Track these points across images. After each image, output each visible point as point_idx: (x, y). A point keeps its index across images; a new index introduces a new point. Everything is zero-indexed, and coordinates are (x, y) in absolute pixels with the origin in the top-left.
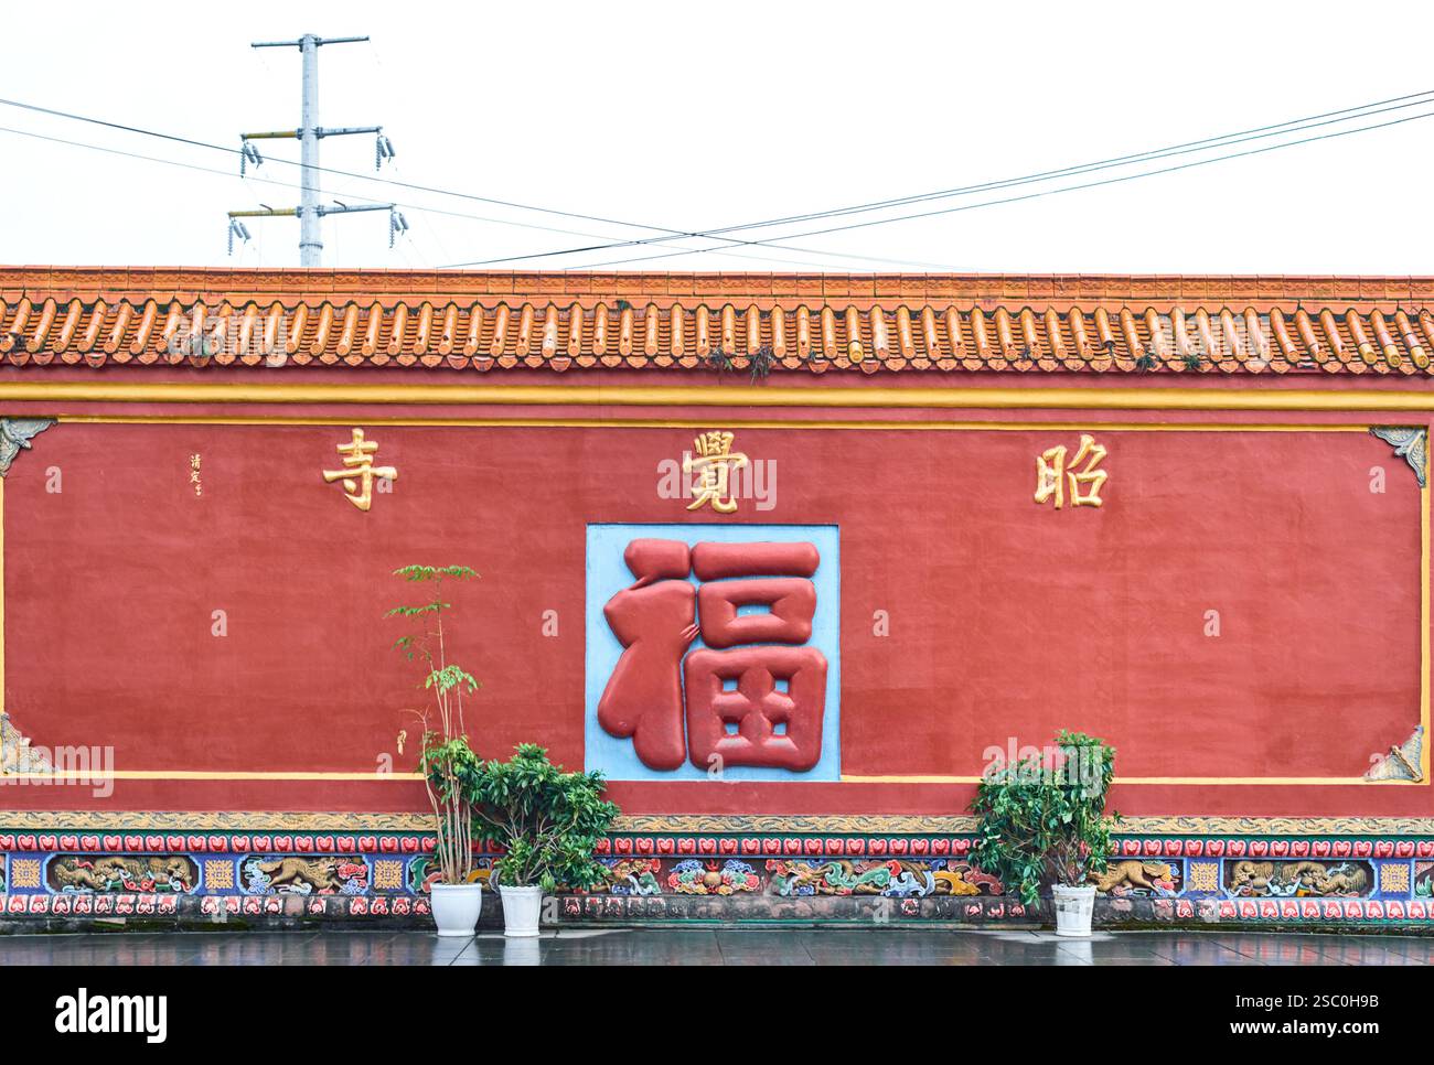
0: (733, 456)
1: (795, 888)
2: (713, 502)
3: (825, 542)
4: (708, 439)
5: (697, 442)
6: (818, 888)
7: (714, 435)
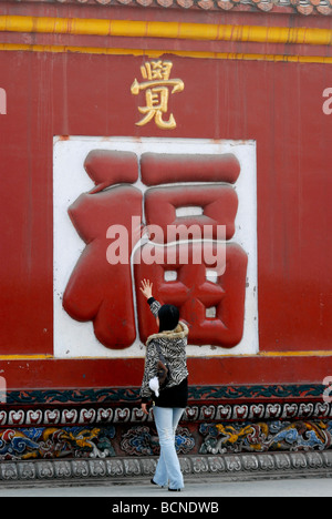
0: (172, 81)
1: (223, 447)
2: (157, 122)
3: (245, 153)
4: (152, 67)
5: (143, 68)
6: (242, 446)
7: (158, 64)
